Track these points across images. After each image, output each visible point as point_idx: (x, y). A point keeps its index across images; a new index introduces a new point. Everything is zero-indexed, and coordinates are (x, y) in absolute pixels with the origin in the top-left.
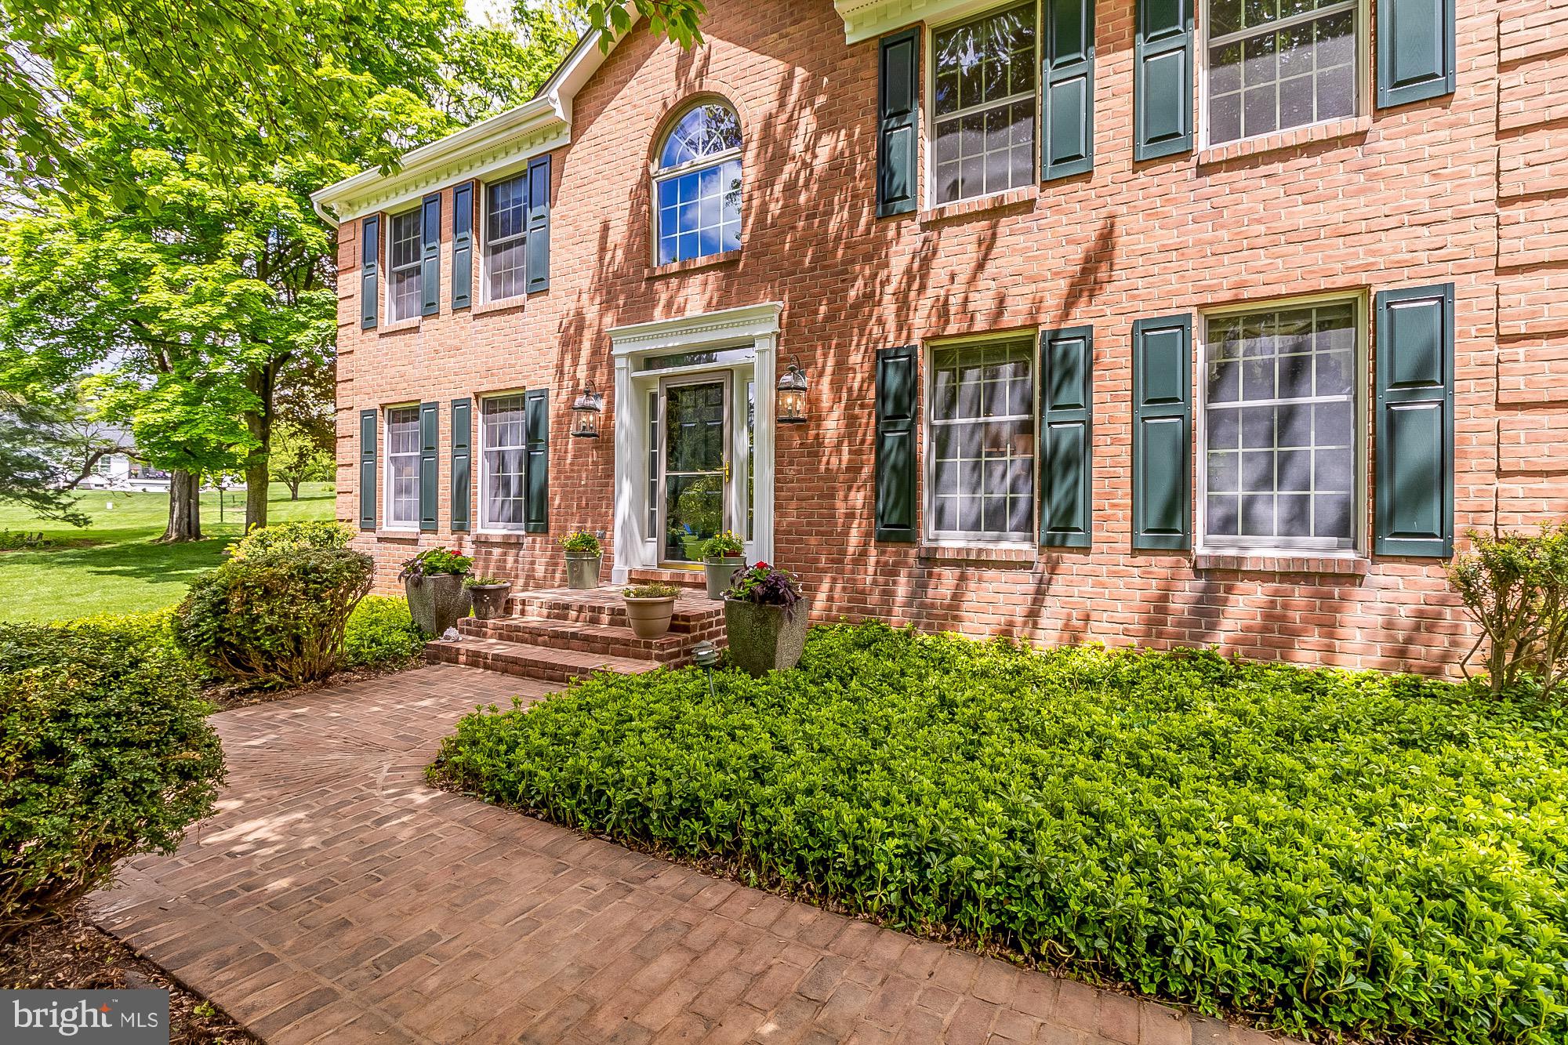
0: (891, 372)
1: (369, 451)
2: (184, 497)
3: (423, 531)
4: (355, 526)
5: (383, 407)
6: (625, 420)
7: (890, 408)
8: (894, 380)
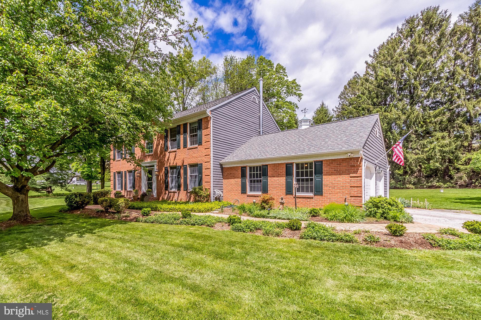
1: (115, 178)
2: (89, 186)
3: (121, 190)
4: (113, 190)
5: (116, 172)
7: (166, 174)
8: (166, 171)
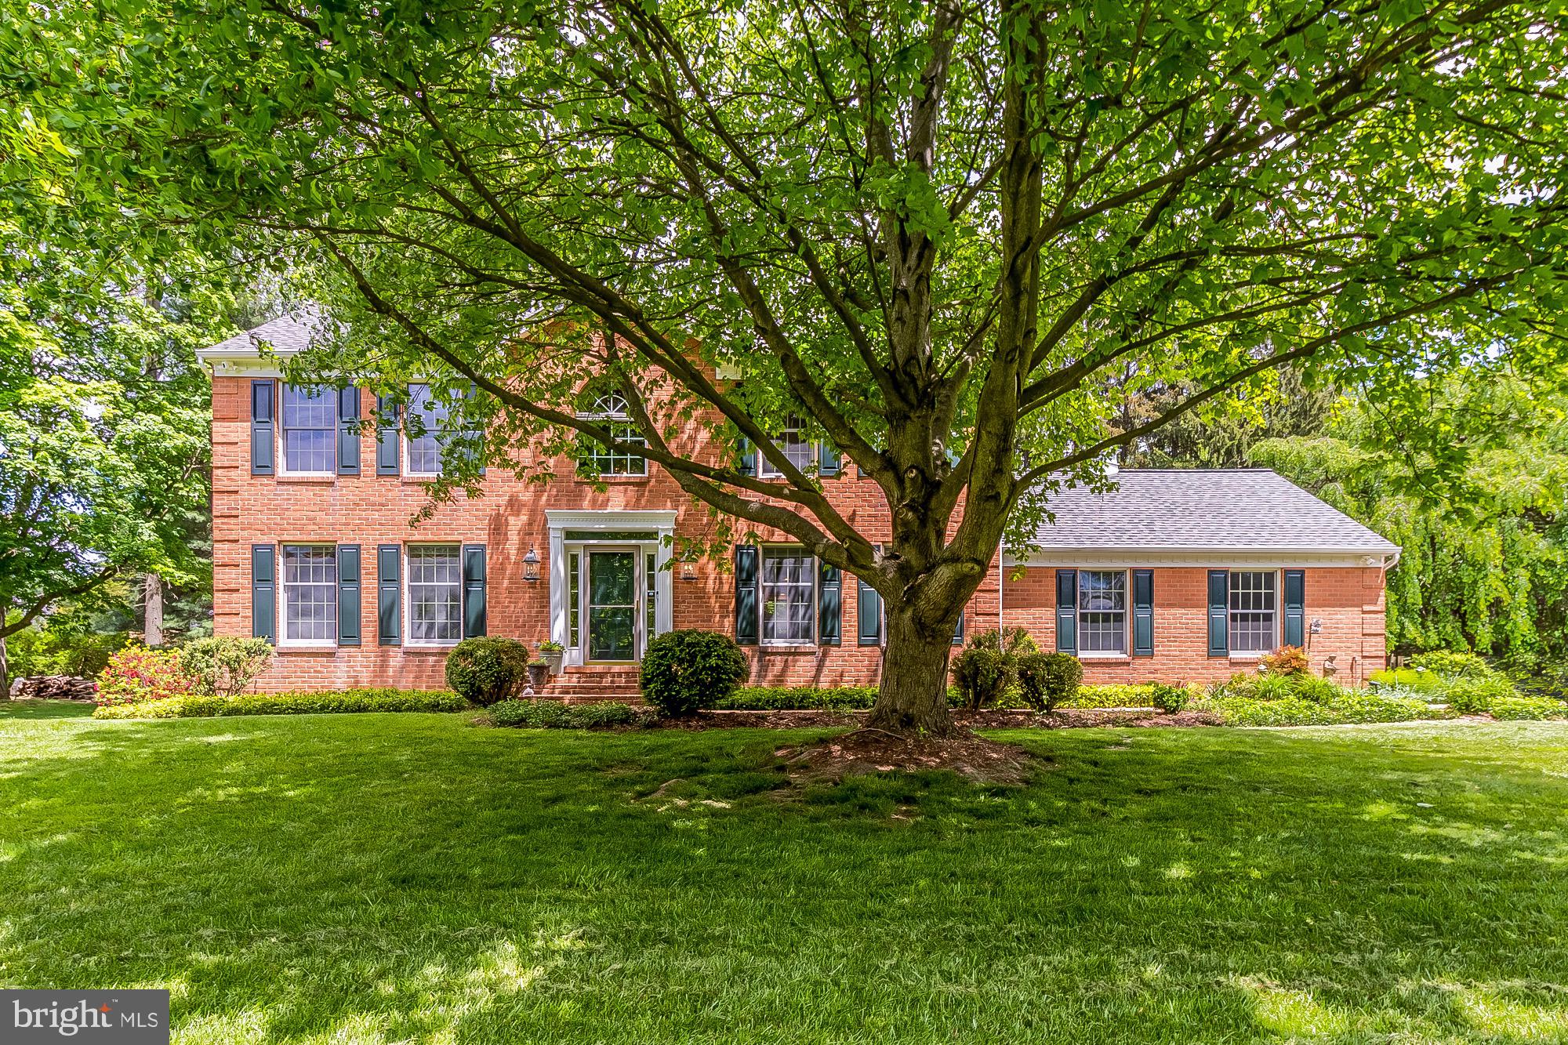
0: (745, 557)
1: (264, 577)
3: (340, 646)
5: (280, 542)
6: (559, 567)
7: (744, 575)
8: (746, 562)
